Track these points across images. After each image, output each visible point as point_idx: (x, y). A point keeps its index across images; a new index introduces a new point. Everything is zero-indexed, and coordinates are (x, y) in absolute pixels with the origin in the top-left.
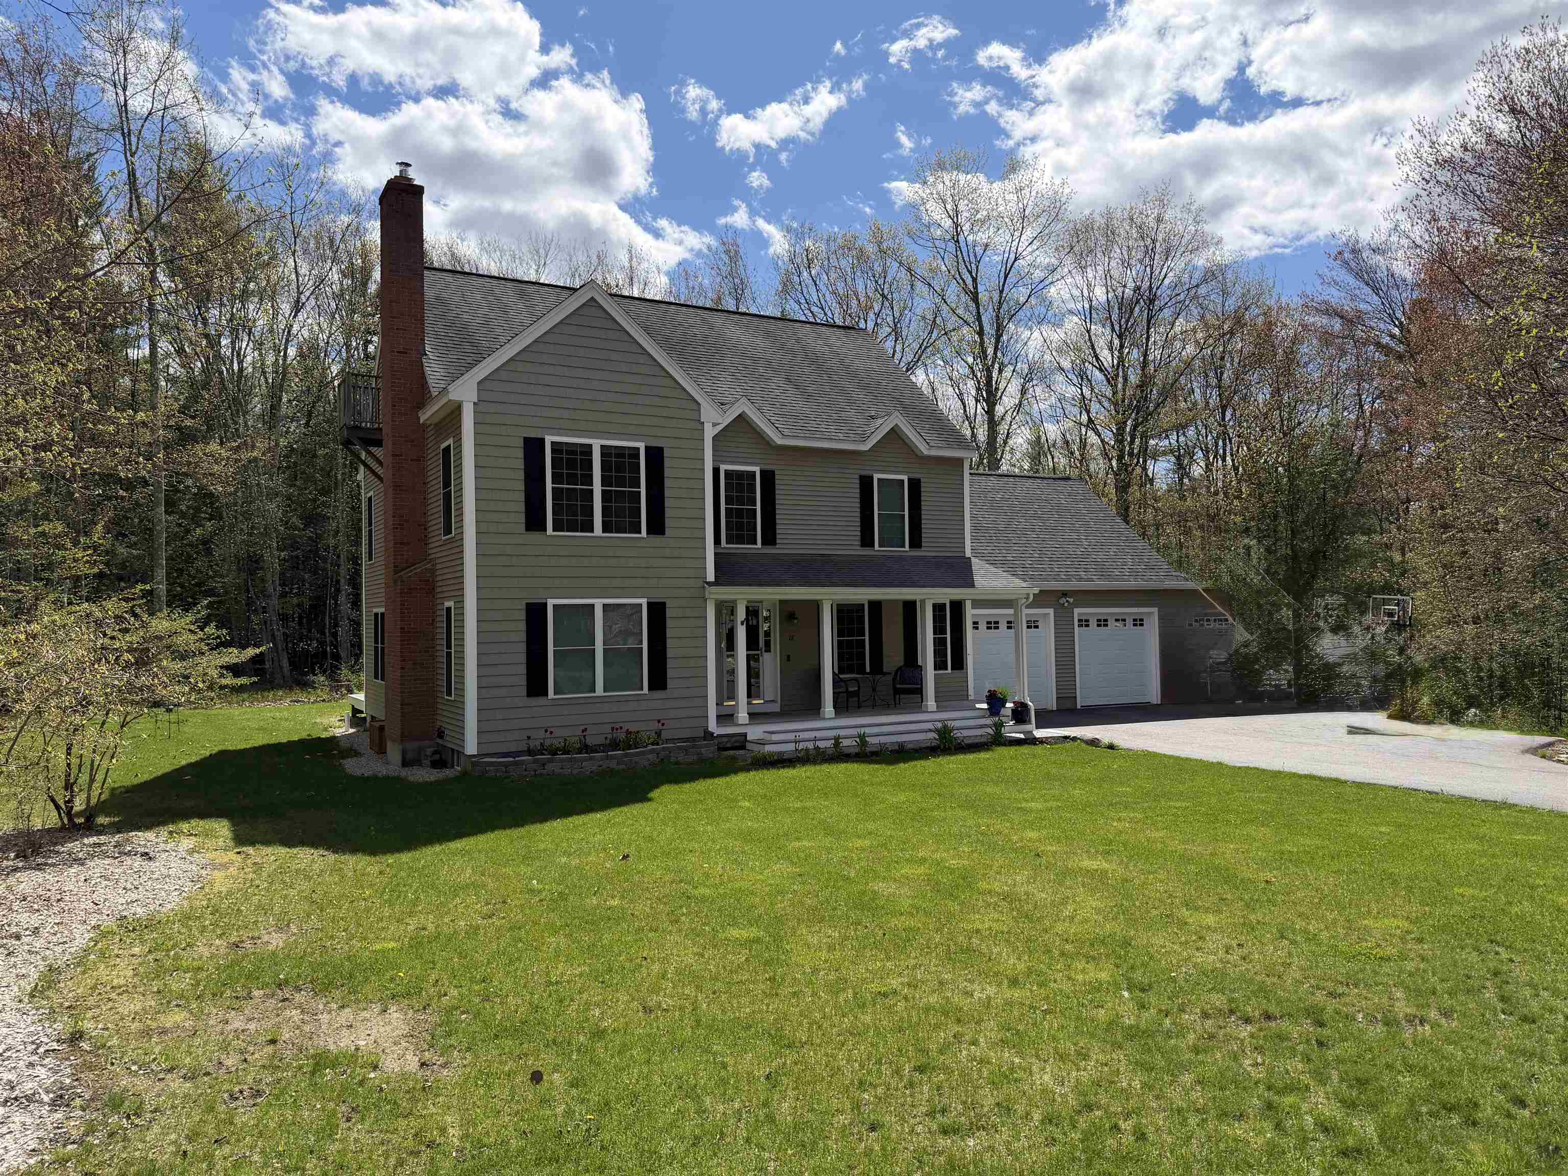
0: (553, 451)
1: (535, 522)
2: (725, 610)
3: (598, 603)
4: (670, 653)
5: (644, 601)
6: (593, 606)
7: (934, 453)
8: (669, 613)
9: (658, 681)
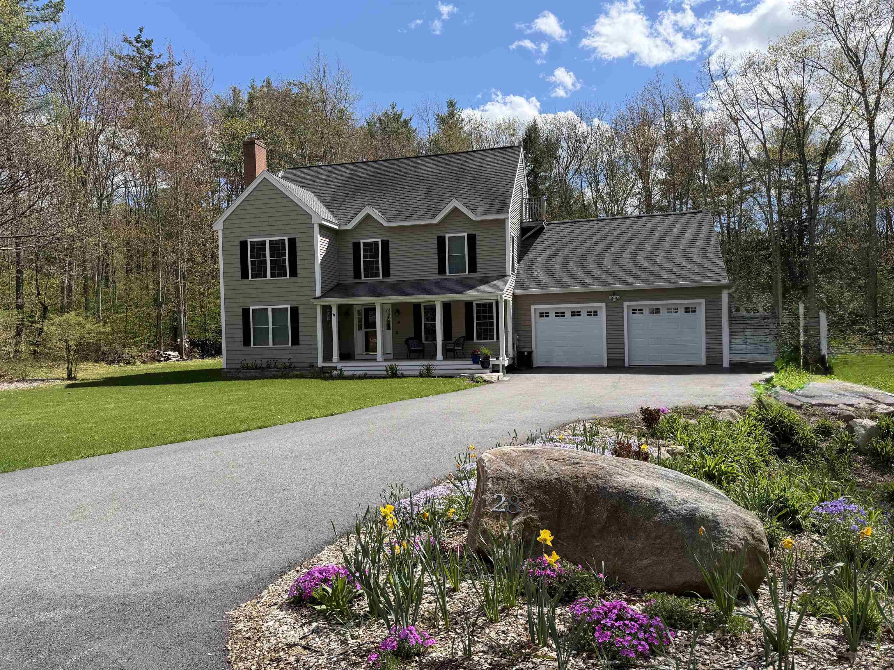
0: (251, 245)
1: (244, 275)
2: (326, 309)
3: (270, 308)
4: (301, 329)
5: (289, 307)
6: (267, 309)
7: (479, 218)
8: (300, 311)
9: (296, 341)
